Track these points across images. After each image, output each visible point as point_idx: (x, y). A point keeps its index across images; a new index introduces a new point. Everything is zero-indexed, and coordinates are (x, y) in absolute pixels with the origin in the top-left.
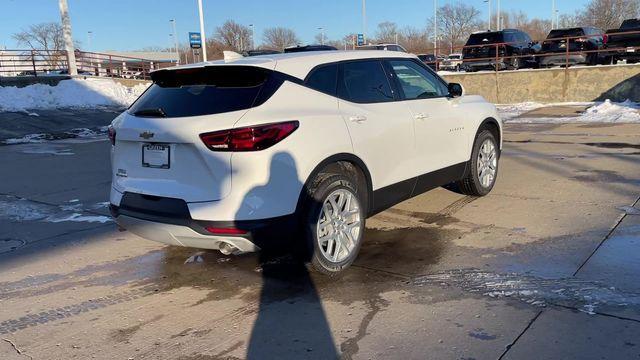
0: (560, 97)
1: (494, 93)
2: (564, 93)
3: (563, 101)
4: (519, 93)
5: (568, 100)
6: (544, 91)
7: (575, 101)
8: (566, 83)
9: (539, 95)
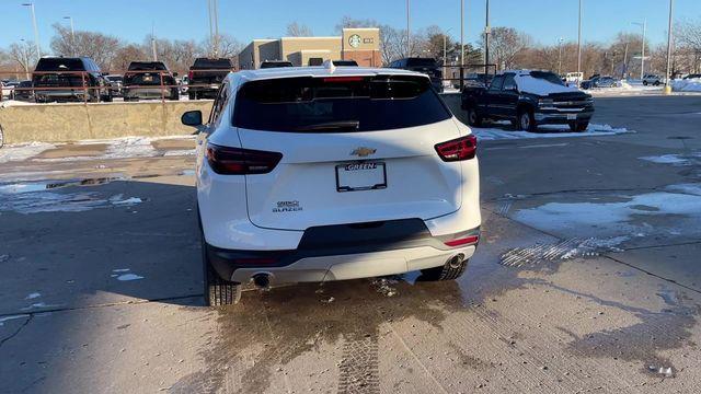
0: (160, 130)
1: (86, 127)
2: (164, 126)
3: (164, 135)
4: (117, 127)
5: (169, 134)
6: (145, 125)
7: (176, 134)
8: (165, 117)
9: (138, 129)
